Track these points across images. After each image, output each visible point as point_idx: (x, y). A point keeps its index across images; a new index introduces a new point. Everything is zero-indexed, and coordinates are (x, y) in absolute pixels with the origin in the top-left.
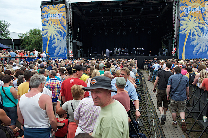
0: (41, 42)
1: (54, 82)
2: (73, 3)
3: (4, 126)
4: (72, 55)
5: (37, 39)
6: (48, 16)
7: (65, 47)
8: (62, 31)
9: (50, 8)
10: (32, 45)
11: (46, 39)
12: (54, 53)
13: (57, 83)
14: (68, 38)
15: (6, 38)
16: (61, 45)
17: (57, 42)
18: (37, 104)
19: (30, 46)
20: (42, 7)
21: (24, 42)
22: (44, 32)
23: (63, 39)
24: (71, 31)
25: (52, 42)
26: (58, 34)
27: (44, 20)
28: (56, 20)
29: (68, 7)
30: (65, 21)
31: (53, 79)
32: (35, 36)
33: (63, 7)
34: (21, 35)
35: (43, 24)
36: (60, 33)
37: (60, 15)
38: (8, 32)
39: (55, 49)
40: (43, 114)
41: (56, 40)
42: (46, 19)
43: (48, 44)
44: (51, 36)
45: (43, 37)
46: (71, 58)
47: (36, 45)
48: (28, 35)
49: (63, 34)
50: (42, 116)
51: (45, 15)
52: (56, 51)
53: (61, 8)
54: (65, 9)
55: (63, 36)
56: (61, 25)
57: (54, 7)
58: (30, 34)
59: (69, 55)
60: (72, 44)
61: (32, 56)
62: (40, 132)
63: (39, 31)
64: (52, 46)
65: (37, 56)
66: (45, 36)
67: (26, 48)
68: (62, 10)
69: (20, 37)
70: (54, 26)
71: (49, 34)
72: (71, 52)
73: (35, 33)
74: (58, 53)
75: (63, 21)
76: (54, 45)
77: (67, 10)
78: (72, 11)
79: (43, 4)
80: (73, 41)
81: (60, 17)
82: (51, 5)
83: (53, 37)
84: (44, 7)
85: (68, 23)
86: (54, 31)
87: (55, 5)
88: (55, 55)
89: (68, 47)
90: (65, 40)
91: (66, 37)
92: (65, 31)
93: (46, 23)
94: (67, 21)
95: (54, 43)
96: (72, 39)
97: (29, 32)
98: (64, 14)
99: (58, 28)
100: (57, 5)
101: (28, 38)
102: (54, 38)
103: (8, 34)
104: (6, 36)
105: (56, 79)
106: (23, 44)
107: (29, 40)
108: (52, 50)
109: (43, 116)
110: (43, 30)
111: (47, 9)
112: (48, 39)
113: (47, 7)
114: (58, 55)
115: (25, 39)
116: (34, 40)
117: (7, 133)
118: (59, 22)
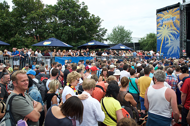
0: (156, 44)
1: (170, 79)
2: (187, 4)
3: (132, 106)
4: (185, 54)
5: (152, 42)
6: (162, 21)
7: (178, 47)
8: (176, 32)
9: (165, 14)
10: (149, 46)
11: (160, 41)
12: (167, 53)
13: (172, 80)
14: (181, 38)
15: (129, 43)
16: (174, 45)
17: (170, 42)
18: (164, 96)
19: (147, 47)
20: (158, 14)
21: (142, 44)
22: (158, 35)
23: (177, 39)
24: (185, 32)
25: (166, 43)
26: (172, 36)
27: (159, 24)
28: (170, 23)
29: (182, 9)
30: (178, 23)
31: (170, 76)
32: (151, 39)
33: (177, 10)
34: (140, 39)
35: (158, 28)
36: (174, 35)
37: (174, 18)
38: (131, 38)
39: (168, 48)
40: (168, 105)
41: (170, 41)
42: (161, 24)
43: (161, 45)
44: (165, 38)
45: (157, 39)
46: (185, 57)
47: (151, 46)
48: (145, 39)
49: (177, 35)
50: (166, 106)
51: (160, 20)
52: (169, 50)
53: (175, 11)
54: (179, 12)
55: (176, 36)
56: (174, 27)
57: (168, 12)
58: (147, 37)
59: (181, 54)
60: (185, 44)
61: (149, 55)
62: (163, 119)
63: (154, 34)
64: (165, 47)
65: (152, 56)
66: (159, 38)
67: (144, 49)
68: (176, 13)
69: (140, 41)
70: (168, 29)
71: (163, 36)
72: (184, 52)
73: (151, 36)
74: (171, 52)
75: (177, 23)
76: (167, 45)
77: (181, 12)
78: (186, 13)
79: (159, 11)
80: (187, 40)
81: (174, 20)
82: (166, 11)
83: (167, 38)
84: (159, 14)
85: (181, 25)
86: (167, 33)
87: (169, 10)
88: (168, 54)
89: (181, 46)
90: (178, 40)
91: (179, 37)
92: (179, 31)
93: (160, 27)
94: (181, 22)
95: (168, 44)
96: (185, 38)
97: (146, 36)
98: (178, 16)
99: (171, 30)
100: (171, 10)
101: (145, 41)
102: (167, 40)
103: (131, 39)
104: (129, 41)
105: (172, 77)
106: (142, 46)
107: (146, 43)
108: (165, 50)
109: (168, 108)
110: (158, 33)
111: (162, 15)
112: (162, 40)
113: (162, 13)
114: (171, 55)
115: (143, 42)
116: (150, 42)
117: (134, 112)
118: (173, 25)
